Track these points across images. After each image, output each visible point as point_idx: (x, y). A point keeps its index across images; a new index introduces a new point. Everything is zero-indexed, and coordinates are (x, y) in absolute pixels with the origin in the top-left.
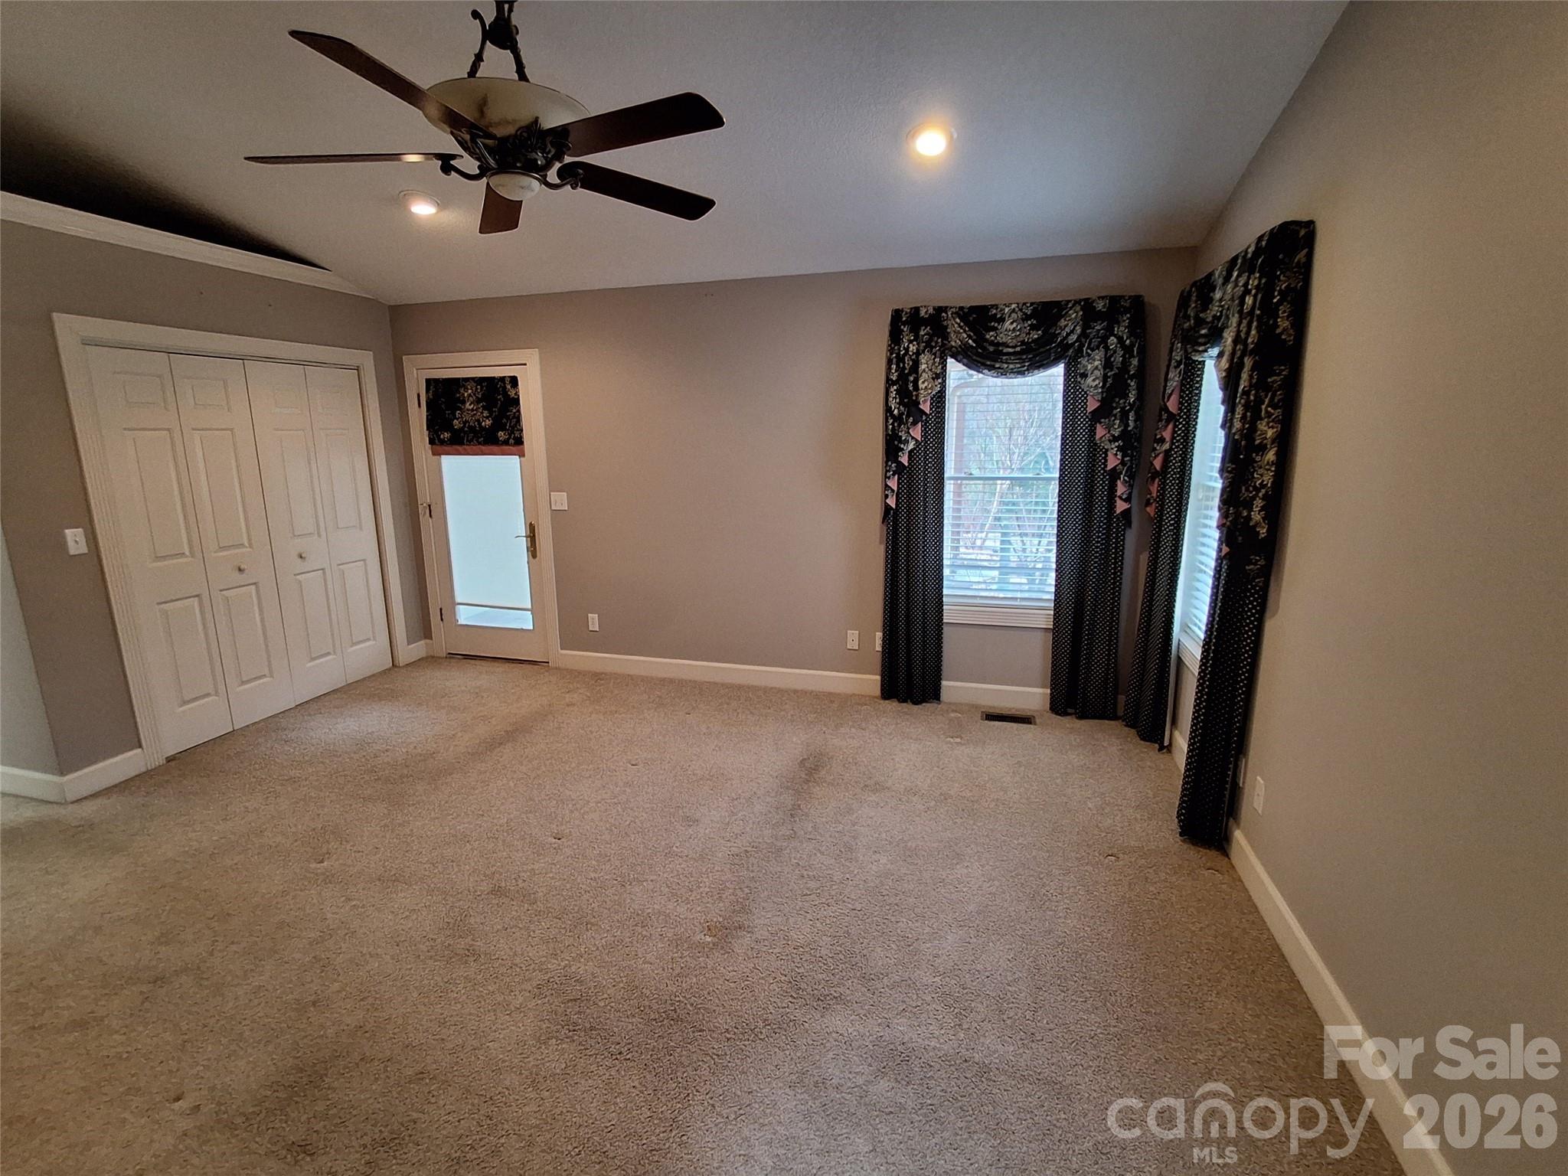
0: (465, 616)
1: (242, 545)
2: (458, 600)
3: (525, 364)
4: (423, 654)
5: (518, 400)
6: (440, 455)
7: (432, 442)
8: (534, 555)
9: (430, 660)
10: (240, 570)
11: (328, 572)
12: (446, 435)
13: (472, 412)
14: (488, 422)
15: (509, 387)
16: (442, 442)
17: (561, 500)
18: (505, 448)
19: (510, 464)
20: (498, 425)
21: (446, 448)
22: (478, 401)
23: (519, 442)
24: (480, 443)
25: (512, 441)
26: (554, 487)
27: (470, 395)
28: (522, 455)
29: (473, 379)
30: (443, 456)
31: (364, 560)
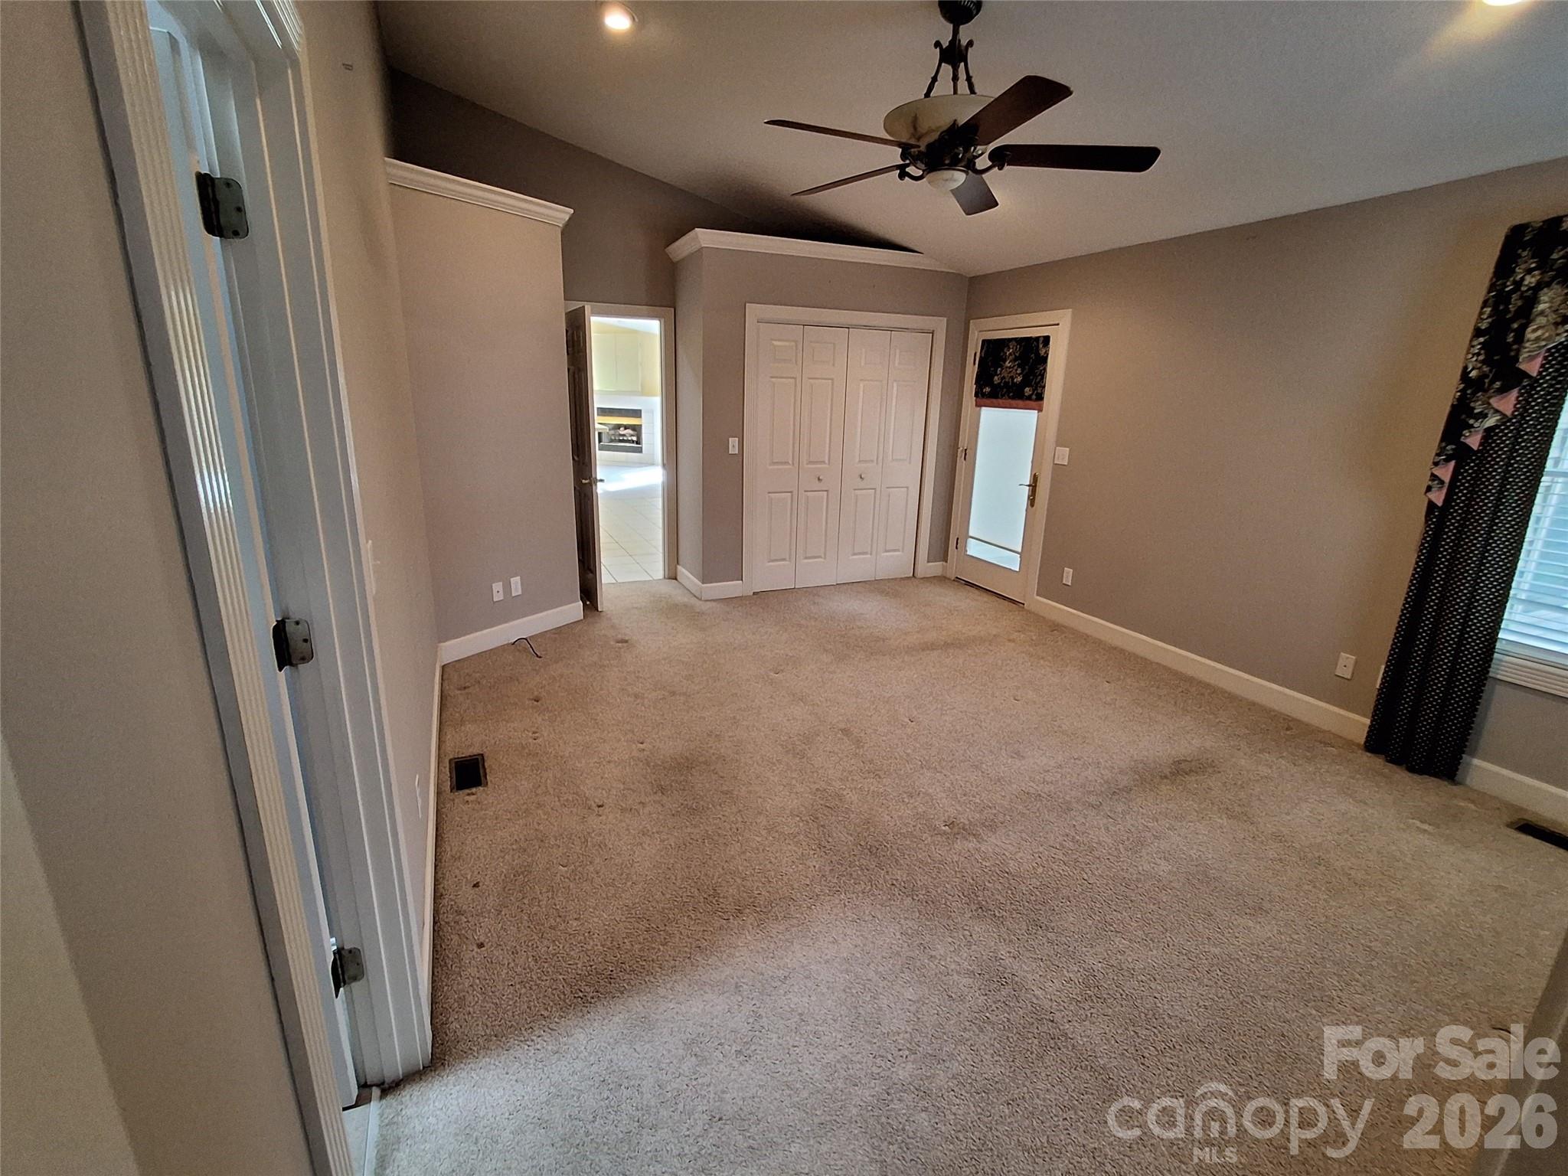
0: (974, 549)
1: (824, 462)
2: (971, 534)
3: (1058, 324)
4: (939, 573)
5: (1046, 358)
6: (981, 406)
7: (976, 395)
8: (1032, 505)
9: (942, 579)
10: (819, 479)
11: (878, 492)
12: (988, 389)
13: (1010, 370)
14: (1019, 379)
15: (1041, 346)
16: (984, 395)
17: (1063, 455)
18: (1028, 402)
19: (1031, 416)
20: (1026, 382)
21: (988, 401)
22: (1015, 360)
23: (1040, 397)
24: (1010, 398)
25: (1034, 397)
26: (1059, 443)
27: (1010, 354)
28: (1040, 410)
29: (1015, 339)
30: (983, 408)
31: (907, 488)
